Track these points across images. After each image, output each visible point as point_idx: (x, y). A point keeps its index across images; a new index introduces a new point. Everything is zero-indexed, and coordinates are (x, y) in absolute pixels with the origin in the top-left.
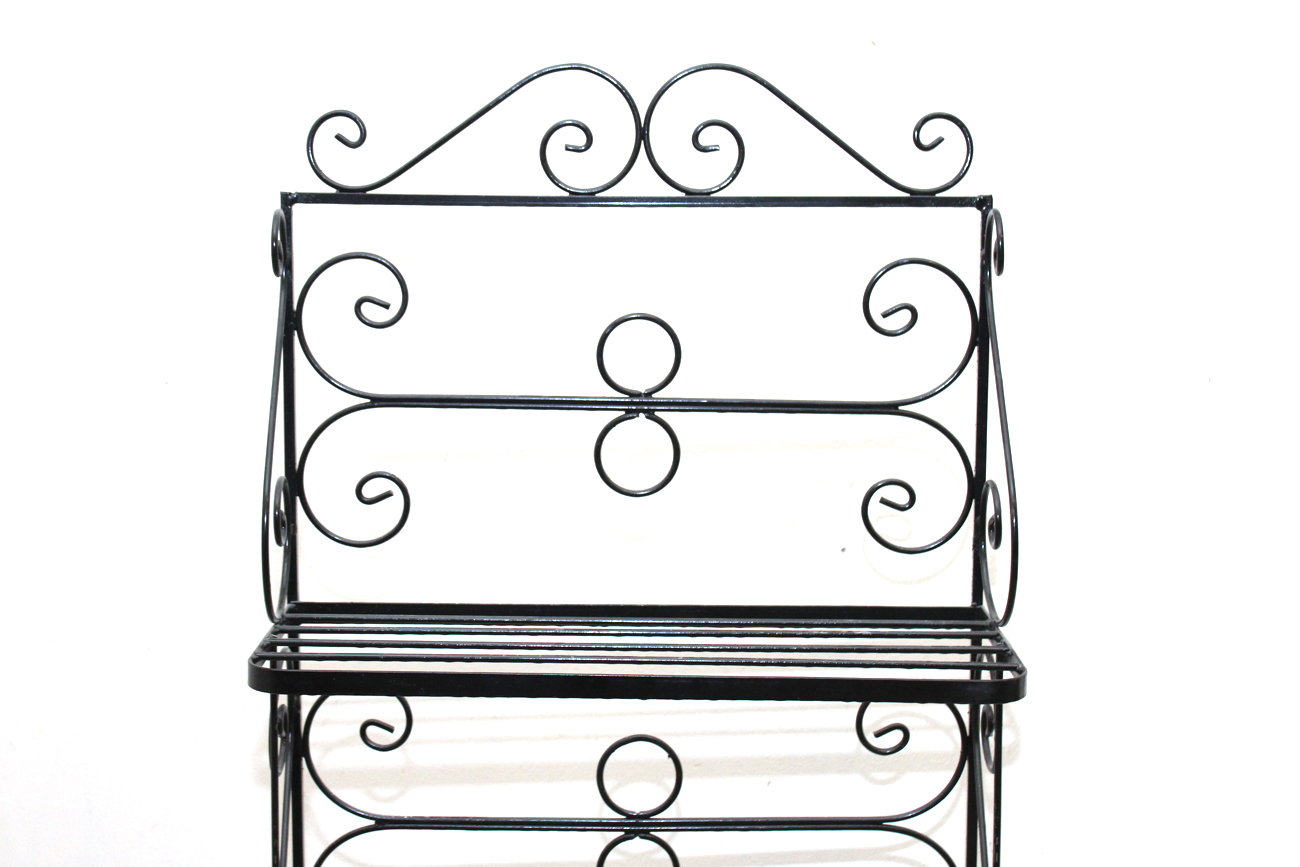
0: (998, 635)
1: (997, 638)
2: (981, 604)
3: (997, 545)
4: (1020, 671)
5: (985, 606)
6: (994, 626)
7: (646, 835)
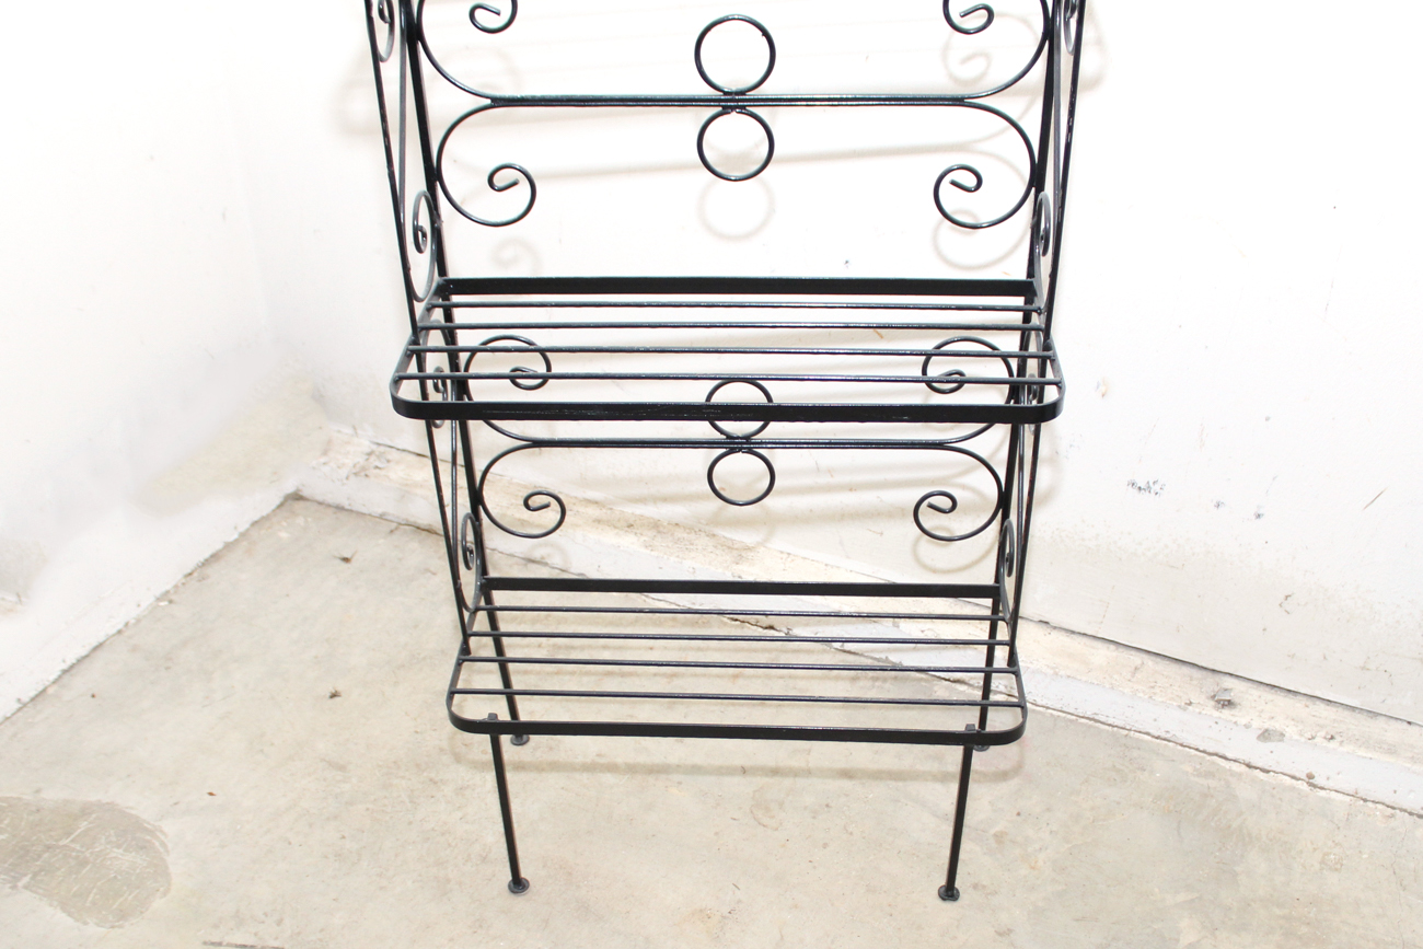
7: (743, 110)
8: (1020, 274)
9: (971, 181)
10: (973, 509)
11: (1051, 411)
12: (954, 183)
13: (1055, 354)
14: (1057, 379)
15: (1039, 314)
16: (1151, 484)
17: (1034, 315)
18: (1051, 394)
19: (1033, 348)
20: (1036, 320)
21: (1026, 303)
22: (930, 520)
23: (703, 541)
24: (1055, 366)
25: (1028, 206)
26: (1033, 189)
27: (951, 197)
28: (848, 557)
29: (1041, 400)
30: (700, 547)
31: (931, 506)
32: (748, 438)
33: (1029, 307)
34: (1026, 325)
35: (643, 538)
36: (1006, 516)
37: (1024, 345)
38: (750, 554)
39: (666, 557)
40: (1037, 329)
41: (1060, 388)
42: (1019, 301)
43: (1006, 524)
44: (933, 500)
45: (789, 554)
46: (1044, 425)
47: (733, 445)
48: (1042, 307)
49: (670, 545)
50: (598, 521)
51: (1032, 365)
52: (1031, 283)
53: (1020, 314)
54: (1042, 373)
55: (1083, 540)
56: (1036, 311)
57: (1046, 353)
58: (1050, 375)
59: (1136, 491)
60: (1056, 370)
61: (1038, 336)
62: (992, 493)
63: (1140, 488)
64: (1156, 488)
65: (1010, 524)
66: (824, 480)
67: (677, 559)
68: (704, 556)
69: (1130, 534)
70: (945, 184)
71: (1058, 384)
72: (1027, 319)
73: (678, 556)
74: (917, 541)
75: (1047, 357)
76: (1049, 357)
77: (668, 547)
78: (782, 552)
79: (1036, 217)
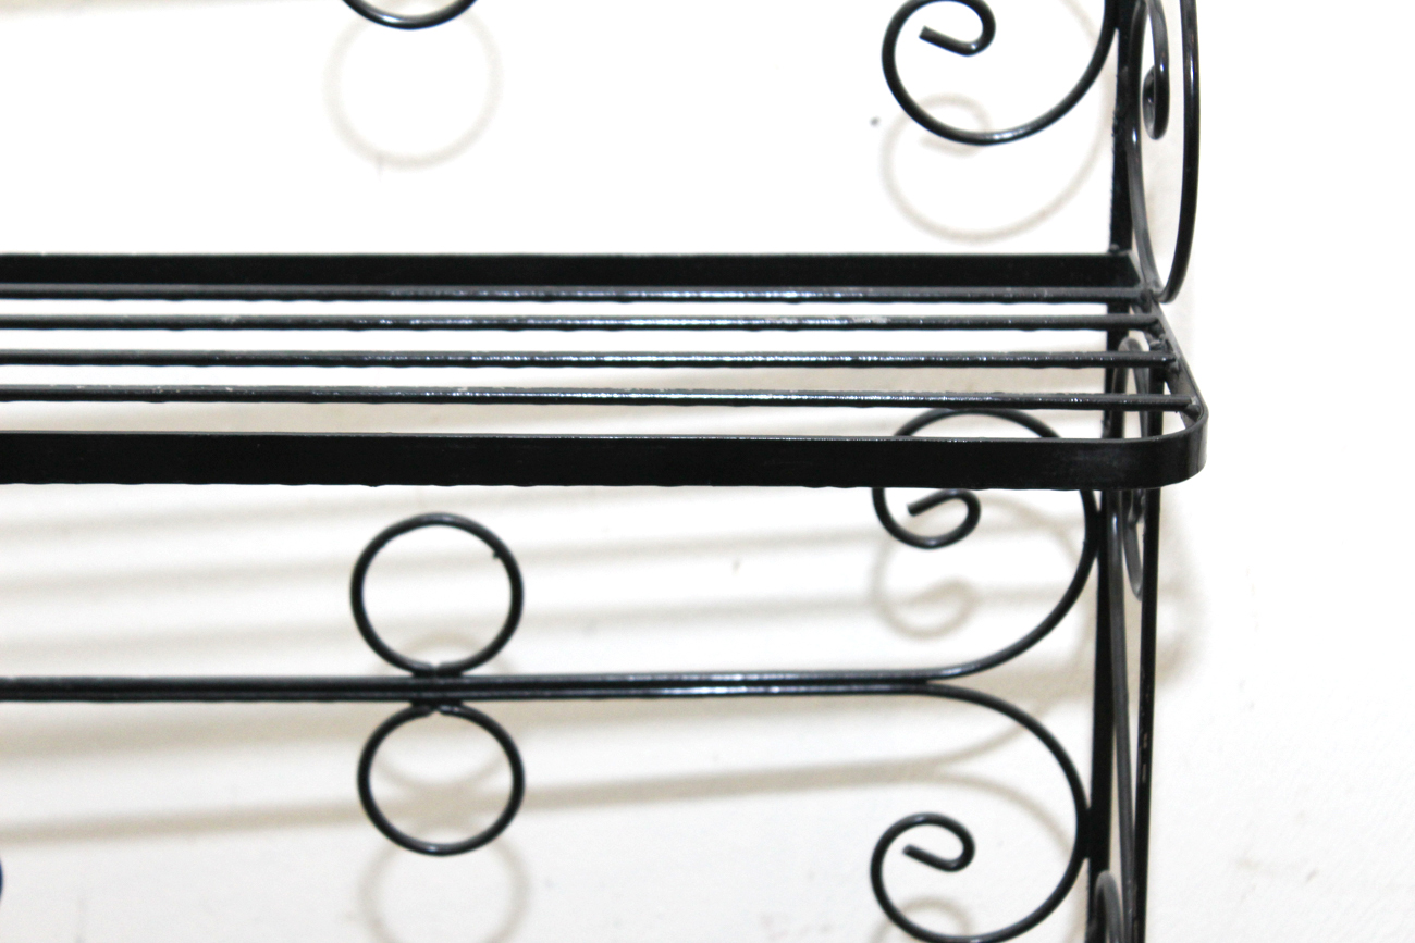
0: (1156, 321)
1: (1154, 328)
2: (1128, 246)
3: (1159, 130)
4: (1195, 414)
5: (1134, 254)
6: (1148, 301)
11: (1180, 459)
41: (1192, 416)
65: (1110, 883)
79: (1095, 922)
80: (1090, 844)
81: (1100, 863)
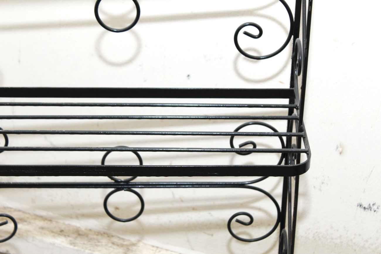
8: (286, 85)
9: (256, 32)
10: (262, 223)
11: (304, 168)
12: (246, 33)
13: (305, 134)
14: (307, 149)
15: (297, 109)
16: (371, 205)
17: (295, 110)
18: (304, 158)
19: (294, 130)
20: (296, 112)
21: (290, 102)
22: (237, 229)
23: (104, 241)
24: (306, 141)
25: (289, 47)
26: (292, 36)
27: (244, 41)
28: (193, 249)
29: (298, 161)
30: (104, 244)
31: (238, 221)
32: (127, 182)
33: (292, 105)
34: (290, 117)
35: (69, 239)
36: (283, 227)
37: (290, 128)
38: (134, 248)
39: (83, 250)
40: (296, 119)
41: (308, 154)
42: (286, 101)
43: (283, 232)
44: (240, 218)
45: (157, 247)
46: (301, 177)
47: (118, 187)
48: (298, 105)
49: (86, 242)
50: (42, 228)
51: (294, 140)
52: (293, 90)
53: (287, 109)
54: (299, 146)
55: (332, 239)
56: (295, 108)
57: (300, 134)
58: (303, 147)
59: (362, 210)
60: (306, 143)
61: (296, 122)
62: (274, 213)
63: (365, 208)
64: (375, 207)
65: (285, 232)
66: (176, 205)
67: (89, 252)
68: (106, 249)
69: (360, 235)
70: (241, 33)
71: (308, 152)
72: (291, 112)
73: (90, 250)
74: (230, 241)
75: (301, 135)
76: (302, 136)
77: (84, 244)
78: (153, 246)
79: (294, 52)
80: (294, 31)
81: (297, 36)
